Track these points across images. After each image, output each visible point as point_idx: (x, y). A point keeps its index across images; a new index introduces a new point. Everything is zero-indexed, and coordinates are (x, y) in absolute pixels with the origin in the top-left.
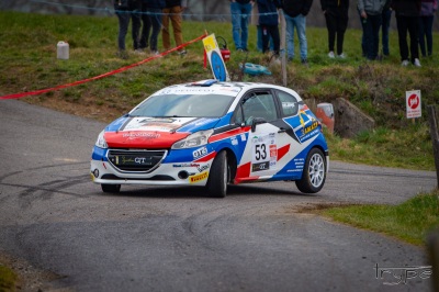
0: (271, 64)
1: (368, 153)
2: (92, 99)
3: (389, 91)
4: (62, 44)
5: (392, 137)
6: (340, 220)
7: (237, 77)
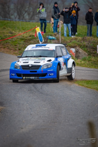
0: (56, 36)
1: (86, 64)
2: (2, 46)
3: (92, 45)
5: (93, 59)
6: (81, 85)
7: (46, 40)
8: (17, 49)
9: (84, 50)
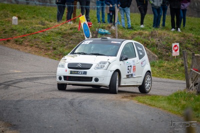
0: (111, 29)
1: (154, 72)
2: (28, 43)
3: (165, 43)
4: (15, 18)
5: (165, 64)
6: (141, 102)
7: (94, 35)
8: (51, 48)
9: (152, 51)
